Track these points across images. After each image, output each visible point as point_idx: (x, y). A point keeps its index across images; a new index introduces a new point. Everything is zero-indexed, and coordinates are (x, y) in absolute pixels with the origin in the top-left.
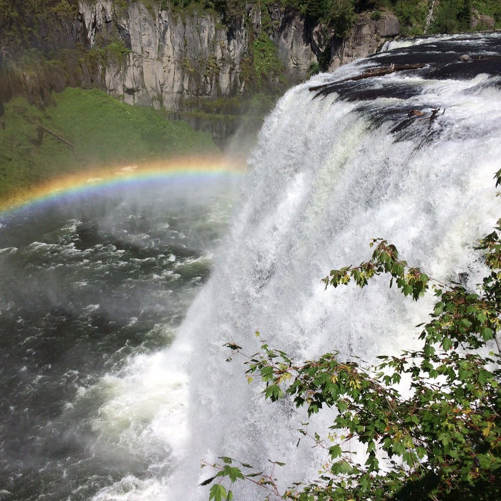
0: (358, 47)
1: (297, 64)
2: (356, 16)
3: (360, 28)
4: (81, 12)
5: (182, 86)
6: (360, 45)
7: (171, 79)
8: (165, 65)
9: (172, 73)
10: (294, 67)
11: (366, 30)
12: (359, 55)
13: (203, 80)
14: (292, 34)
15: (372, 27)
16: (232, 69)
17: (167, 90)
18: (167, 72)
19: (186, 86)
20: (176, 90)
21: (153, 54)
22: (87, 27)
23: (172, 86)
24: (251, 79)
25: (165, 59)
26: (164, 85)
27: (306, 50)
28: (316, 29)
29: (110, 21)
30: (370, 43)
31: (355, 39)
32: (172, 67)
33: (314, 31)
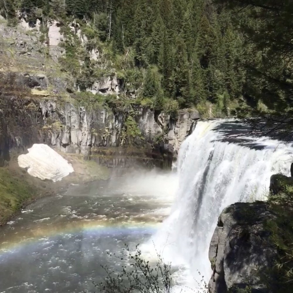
0: (182, 124)
1: (150, 131)
2: (180, 110)
3: (182, 115)
4: (41, 107)
5: (91, 142)
6: (183, 123)
7: (86, 139)
8: (82, 132)
9: (86, 136)
10: (148, 132)
11: (185, 116)
12: (183, 127)
13: (102, 139)
14: (147, 117)
15: (188, 115)
16: (117, 133)
17: (83, 144)
18: (84, 135)
19: (93, 142)
20: (88, 144)
21: (77, 127)
22: (43, 114)
23: (86, 142)
24: (126, 138)
25: (83, 129)
26: (82, 141)
27: (154, 125)
28: (160, 115)
29: (54, 111)
30: (188, 122)
31: (180, 120)
32: (87, 133)
33: (159, 116)
